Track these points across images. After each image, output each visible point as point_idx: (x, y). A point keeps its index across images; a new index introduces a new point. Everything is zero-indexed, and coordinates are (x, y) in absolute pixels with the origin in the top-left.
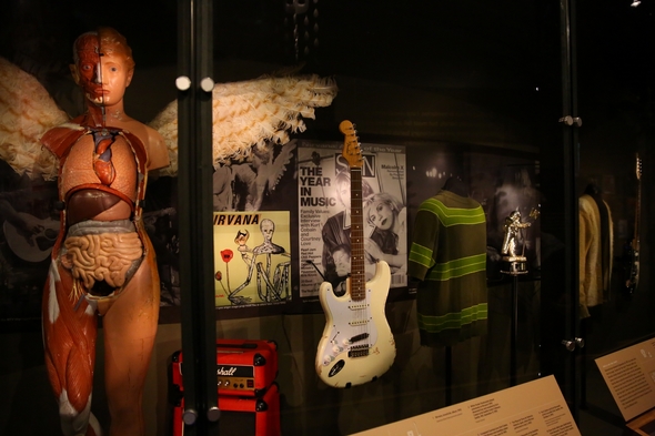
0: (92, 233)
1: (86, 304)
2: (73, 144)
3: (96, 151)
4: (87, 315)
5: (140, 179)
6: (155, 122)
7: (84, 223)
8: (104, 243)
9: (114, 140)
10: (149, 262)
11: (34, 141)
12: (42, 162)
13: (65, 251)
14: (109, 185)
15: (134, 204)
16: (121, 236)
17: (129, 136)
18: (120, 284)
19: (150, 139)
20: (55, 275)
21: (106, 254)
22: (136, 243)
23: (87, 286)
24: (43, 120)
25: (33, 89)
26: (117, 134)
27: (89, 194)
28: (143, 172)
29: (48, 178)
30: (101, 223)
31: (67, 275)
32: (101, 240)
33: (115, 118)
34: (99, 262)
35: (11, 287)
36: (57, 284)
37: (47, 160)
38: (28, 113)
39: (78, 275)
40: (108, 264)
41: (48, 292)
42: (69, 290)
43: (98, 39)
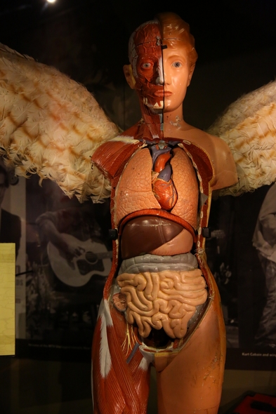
0: (150, 271)
1: (139, 356)
2: (127, 161)
3: (154, 169)
4: (141, 370)
5: (203, 201)
6: (215, 129)
7: (141, 258)
8: (164, 284)
9: (172, 154)
10: (216, 309)
11: (83, 159)
12: (90, 183)
13: (117, 289)
14: (169, 211)
15: (196, 233)
16: (184, 274)
17: (191, 148)
18: (181, 335)
19: (217, 150)
20: (106, 318)
21: (166, 296)
22: (199, 283)
23: (142, 334)
24: (93, 135)
25: (83, 100)
26: (176, 146)
27: (146, 221)
28: (206, 192)
29: (96, 200)
30: (162, 258)
31: (120, 318)
32: (161, 279)
33: (174, 127)
34: (157, 307)
35: (53, 311)
36: (108, 329)
37: (96, 179)
38: (78, 128)
39: (132, 321)
40: (167, 310)
41: (99, 339)
42: (122, 338)
43: (160, 28)
